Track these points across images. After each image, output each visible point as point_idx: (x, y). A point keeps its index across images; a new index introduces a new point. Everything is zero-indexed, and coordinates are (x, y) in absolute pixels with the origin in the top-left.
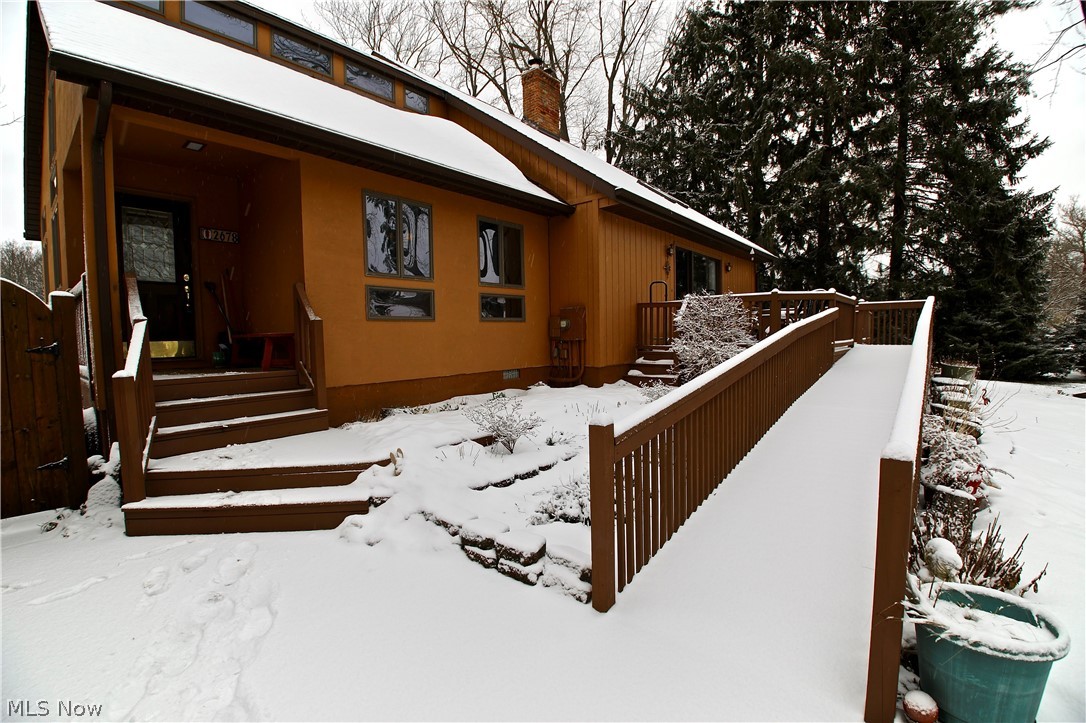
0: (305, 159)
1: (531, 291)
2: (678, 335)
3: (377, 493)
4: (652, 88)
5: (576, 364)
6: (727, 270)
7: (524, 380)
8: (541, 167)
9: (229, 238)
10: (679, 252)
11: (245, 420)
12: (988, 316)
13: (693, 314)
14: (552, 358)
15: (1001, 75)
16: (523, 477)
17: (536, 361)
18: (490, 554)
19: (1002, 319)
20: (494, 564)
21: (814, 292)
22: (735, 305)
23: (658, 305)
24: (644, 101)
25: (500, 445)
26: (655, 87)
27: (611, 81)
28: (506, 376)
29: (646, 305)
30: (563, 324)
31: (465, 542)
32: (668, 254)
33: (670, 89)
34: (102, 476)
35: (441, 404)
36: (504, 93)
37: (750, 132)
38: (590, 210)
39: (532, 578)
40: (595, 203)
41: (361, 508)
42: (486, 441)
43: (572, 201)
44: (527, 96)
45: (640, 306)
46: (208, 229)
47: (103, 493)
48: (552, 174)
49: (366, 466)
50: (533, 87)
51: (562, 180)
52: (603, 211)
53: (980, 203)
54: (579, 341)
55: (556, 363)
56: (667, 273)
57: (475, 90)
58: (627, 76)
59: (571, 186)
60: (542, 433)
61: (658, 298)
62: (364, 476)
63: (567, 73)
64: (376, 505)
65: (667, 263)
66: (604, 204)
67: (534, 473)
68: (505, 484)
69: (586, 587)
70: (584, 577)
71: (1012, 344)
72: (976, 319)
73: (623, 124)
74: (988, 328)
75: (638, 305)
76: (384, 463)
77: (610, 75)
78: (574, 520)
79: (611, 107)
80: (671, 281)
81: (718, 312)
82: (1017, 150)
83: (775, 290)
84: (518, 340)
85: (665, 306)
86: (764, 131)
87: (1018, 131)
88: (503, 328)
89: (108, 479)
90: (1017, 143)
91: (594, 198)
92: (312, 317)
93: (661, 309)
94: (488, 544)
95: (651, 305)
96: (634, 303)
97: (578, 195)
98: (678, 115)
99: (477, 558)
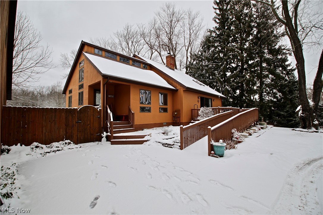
0: (131, 84)
1: (169, 107)
2: (199, 116)
3: (148, 139)
4: (197, 54)
5: (178, 122)
6: (213, 101)
7: (168, 125)
8: (171, 81)
9: (113, 97)
10: (201, 97)
11: (122, 129)
12: (283, 111)
13: (202, 112)
14: (173, 120)
15: (284, 51)
16: (170, 139)
17: (170, 121)
18: (167, 145)
19: (287, 112)
20: (167, 147)
21: (227, 107)
22: (211, 110)
23: (196, 109)
24: (195, 57)
25: (165, 134)
26: (198, 53)
27: (187, 51)
28: (164, 124)
29: (193, 109)
30: (176, 113)
31: (163, 144)
32: (198, 98)
33: (202, 54)
34: (103, 137)
35: (153, 129)
36: (160, 54)
37: (222, 65)
38: (181, 90)
39: (173, 147)
40: (182, 89)
41: (146, 141)
42: (164, 133)
43: (177, 88)
44: (167, 61)
45: (192, 110)
46: (109, 95)
47: (104, 139)
48: (173, 83)
49: (146, 135)
50: (168, 59)
51: (175, 84)
52: (184, 91)
53: (279, 83)
54: (179, 117)
55: (174, 122)
56: (198, 102)
57: (152, 53)
58: (191, 49)
59: (177, 85)
60: (173, 133)
61: (196, 108)
62: (146, 137)
63: (176, 49)
64: (148, 141)
65: (198, 100)
66: (184, 89)
67: (171, 138)
68: (167, 139)
69: (180, 148)
70: (179, 146)
71: (289, 118)
72: (280, 112)
73: (190, 62)
74: (283, 114)
75: (192, 109)
76: (149, 135)
77: (187, 50)
78: (178, 143)
79: (187, 58)
80: (199, 104)
81: (207, 111)
82: (289, 70)
83: (219, 107)
84: (167, 117)
85: (197, 110)
86: (224, 66)
87: (289, 65)
88: (164, 114)
89: (104, 137)
90: (289, 68)
91: (182, 88)
92: (133, 112)
93: (196, 110)
94: (166, 144)
95: (194, 109)
96: (191, 109)
97: (179, 87)
98: (204, 60)
99: (165, 146)
